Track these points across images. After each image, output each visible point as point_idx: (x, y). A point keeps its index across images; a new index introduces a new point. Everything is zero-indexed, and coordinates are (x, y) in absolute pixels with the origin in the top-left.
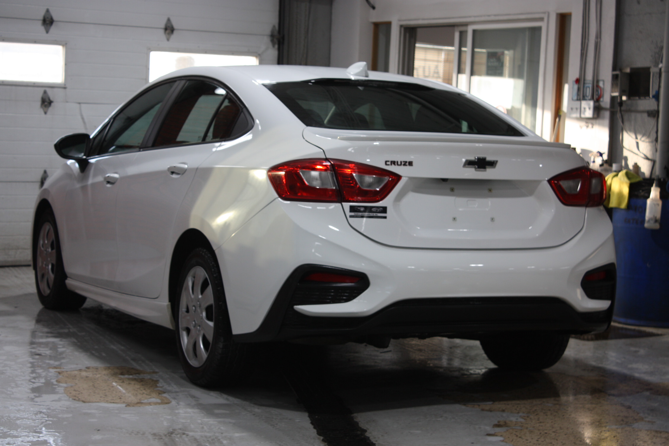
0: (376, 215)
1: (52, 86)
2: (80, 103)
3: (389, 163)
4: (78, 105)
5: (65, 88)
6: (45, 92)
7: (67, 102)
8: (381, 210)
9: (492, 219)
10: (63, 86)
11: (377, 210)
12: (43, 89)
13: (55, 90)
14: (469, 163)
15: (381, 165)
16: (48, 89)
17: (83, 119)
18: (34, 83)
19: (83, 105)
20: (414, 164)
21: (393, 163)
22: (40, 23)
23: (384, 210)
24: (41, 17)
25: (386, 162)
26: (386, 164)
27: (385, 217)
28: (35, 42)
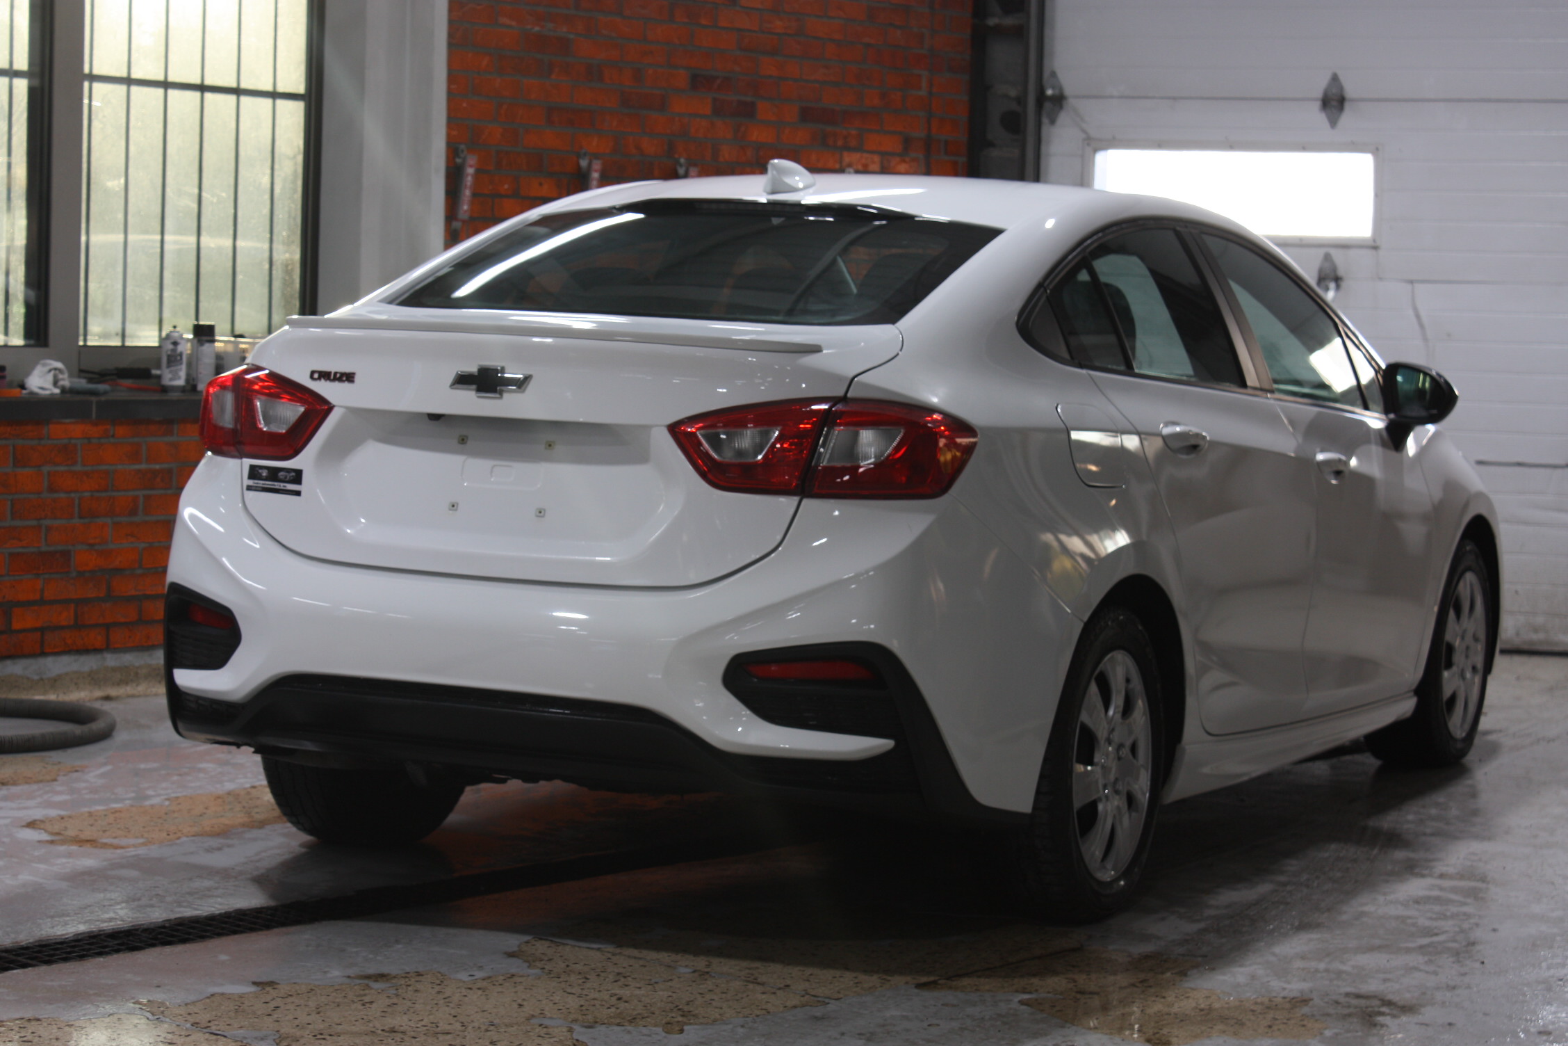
0: (284, 486)
1: (1345, 246)
2: (1411, 282)
3: (316, 376)
4: (1409, 287)
5: (1375, 248)
6: (1327, 257)
7: (1381, 279)
8: (293, 476)
9: (540, 513)
10: (1372, 244)
11: (286, 477)
12: (1322, 252)
13: (1352, 252)
14: (463, 380)
15: (303, 379)
16: (1333, 252)
17: (1418, 316)
18: (1301, 239)
19: (1417, 286)
20: (357, 378)
21: (325, 375)
22: (1318, 104)
23: (297, 476)
24: (1319, 94)
25: (313, 373)
26: (312, 377)
27: (298, 493)
28: (1304, 148)
